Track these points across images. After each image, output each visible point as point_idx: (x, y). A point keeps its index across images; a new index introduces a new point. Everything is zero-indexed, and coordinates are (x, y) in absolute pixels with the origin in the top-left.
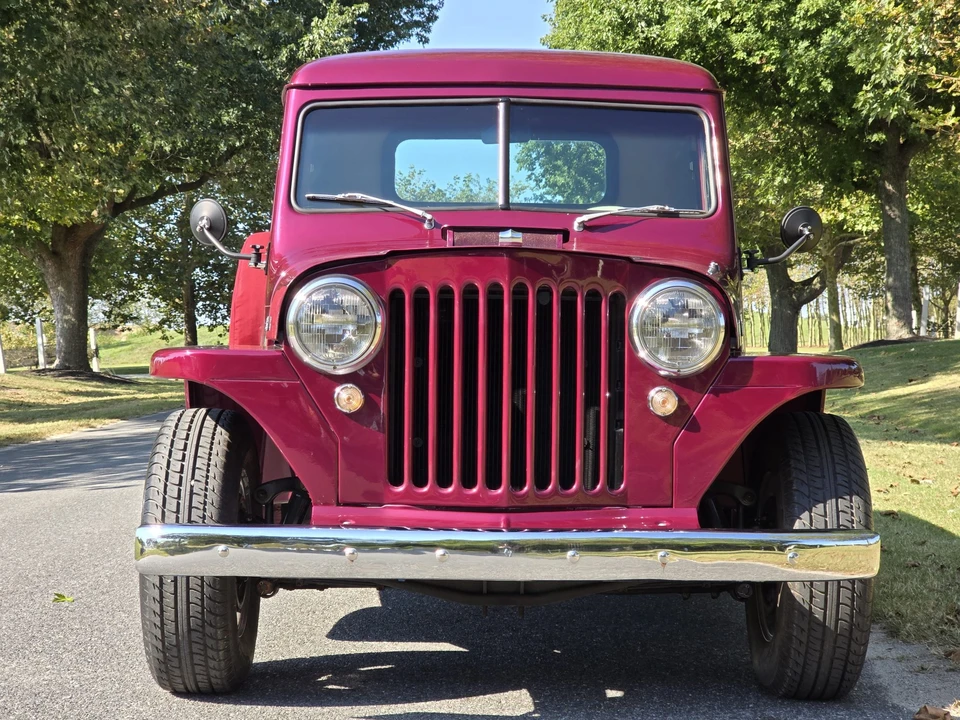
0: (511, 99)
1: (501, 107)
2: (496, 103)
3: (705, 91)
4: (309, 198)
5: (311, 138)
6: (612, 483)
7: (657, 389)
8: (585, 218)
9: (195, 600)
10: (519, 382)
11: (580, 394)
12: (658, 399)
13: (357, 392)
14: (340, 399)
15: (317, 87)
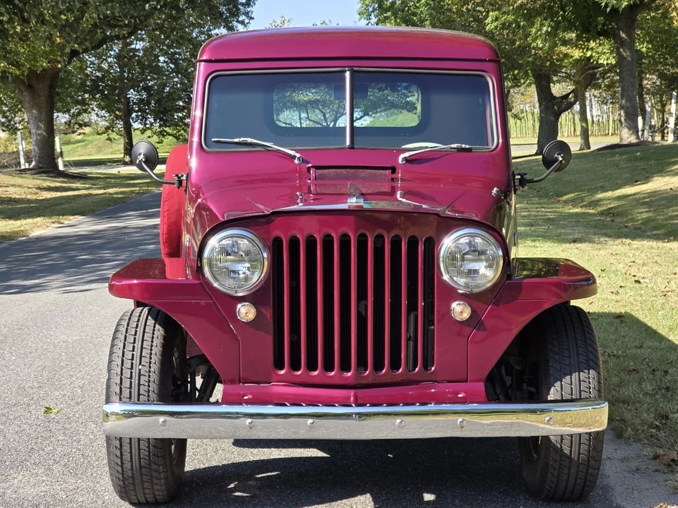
0: (355, 69)
1: (348, 74)
2: (345, 72)
3: (490, 61)
4: (214, 141)
5: (215, 98)
6: (426, 366)
7: (457, 302)
8: (407, 154)
9: (144, 448)
10: (362, 296)
11: (404, 302)
12: (458, 310)
13: (251, 308)
14: (240, 313)
15: (218, 61)
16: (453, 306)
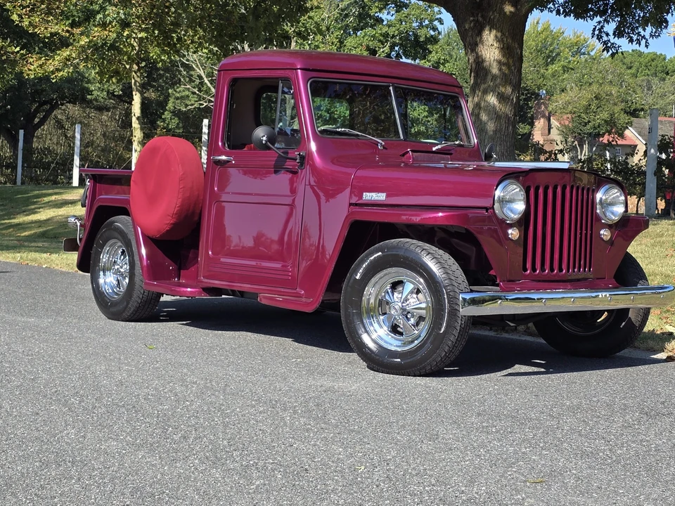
0: (394, 85)
1: (391, 88)
7: (604, 229)
12: (605, 234)
13: (517, 231)
14: (512, 234)
15: (313, 70)
16: (602, 232)
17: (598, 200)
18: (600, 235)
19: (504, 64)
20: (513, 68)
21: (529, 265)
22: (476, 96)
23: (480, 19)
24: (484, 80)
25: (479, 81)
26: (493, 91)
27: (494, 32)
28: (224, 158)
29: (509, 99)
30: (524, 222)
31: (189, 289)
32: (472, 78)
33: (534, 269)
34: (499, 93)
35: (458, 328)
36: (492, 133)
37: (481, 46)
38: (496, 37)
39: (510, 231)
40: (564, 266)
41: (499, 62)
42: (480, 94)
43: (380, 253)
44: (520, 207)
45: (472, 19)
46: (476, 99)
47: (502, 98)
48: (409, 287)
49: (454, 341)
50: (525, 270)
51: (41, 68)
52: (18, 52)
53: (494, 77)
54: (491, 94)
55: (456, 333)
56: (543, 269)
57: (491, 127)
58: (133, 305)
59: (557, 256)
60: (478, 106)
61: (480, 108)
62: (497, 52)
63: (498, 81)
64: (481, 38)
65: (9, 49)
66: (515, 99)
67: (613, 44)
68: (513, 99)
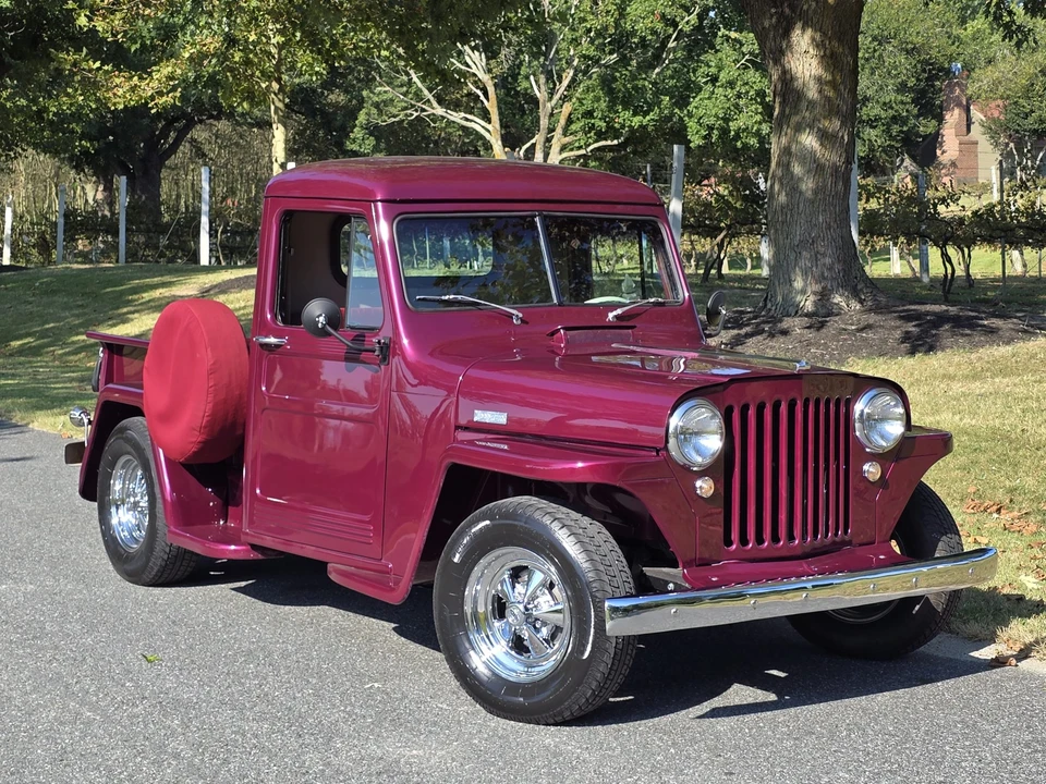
0: (542, 213)
1: (537, 219)
2: (534, 216)
4: (420, 299)
6: (846, 532)
7: (869, 463)
11: (832, 466)
12: (872, 470)
13: (711, 483)
14: (701, 487)
15: (402, 202)
16: (866, 467)
17: (857, 416)
18: (862, 472)
19: (827, 83)
20: (842, 87)
21: (735, 536)
22: (783, 133)
23: (787, 11)
24: (796, 110)
25: (787, 112)
26: (811, 127)
27: (809, 32)
28: (272, 340)
29: (836, 137)
30: (723, 467)
31: (233, 547)
32: (777, 105)
33: (744, 541)
34: (819, 129)
35: (612, 651)
36: (810, 192)
37: (790, 55)
38: (813, 39)
39: (699, 483)
40: (797, 532)
41: (819, 80)
42: (789, 131)
43: (488, 522)
44: (713, 443)
45: (773, 10)
46: (784, 140)
47: (824, 137)
48: (538, 577)
49: (606, 672)
50: (729, 543)
51: (133, 92)
52: (99, 69)
53: (812, 104)
54: (808, 131)
55: (608, 659)
56: (760, 540)
57: (808, 185)
58: (156, 563)
59: (783, 517)
60: (787, 151)
61: (790, 154)
62: (815, 62)
63: (818, 110)
64: (789, 41)
65: (84, 65)
66: (846, 138)
67: (1019, 27)
68: (843, 136)
